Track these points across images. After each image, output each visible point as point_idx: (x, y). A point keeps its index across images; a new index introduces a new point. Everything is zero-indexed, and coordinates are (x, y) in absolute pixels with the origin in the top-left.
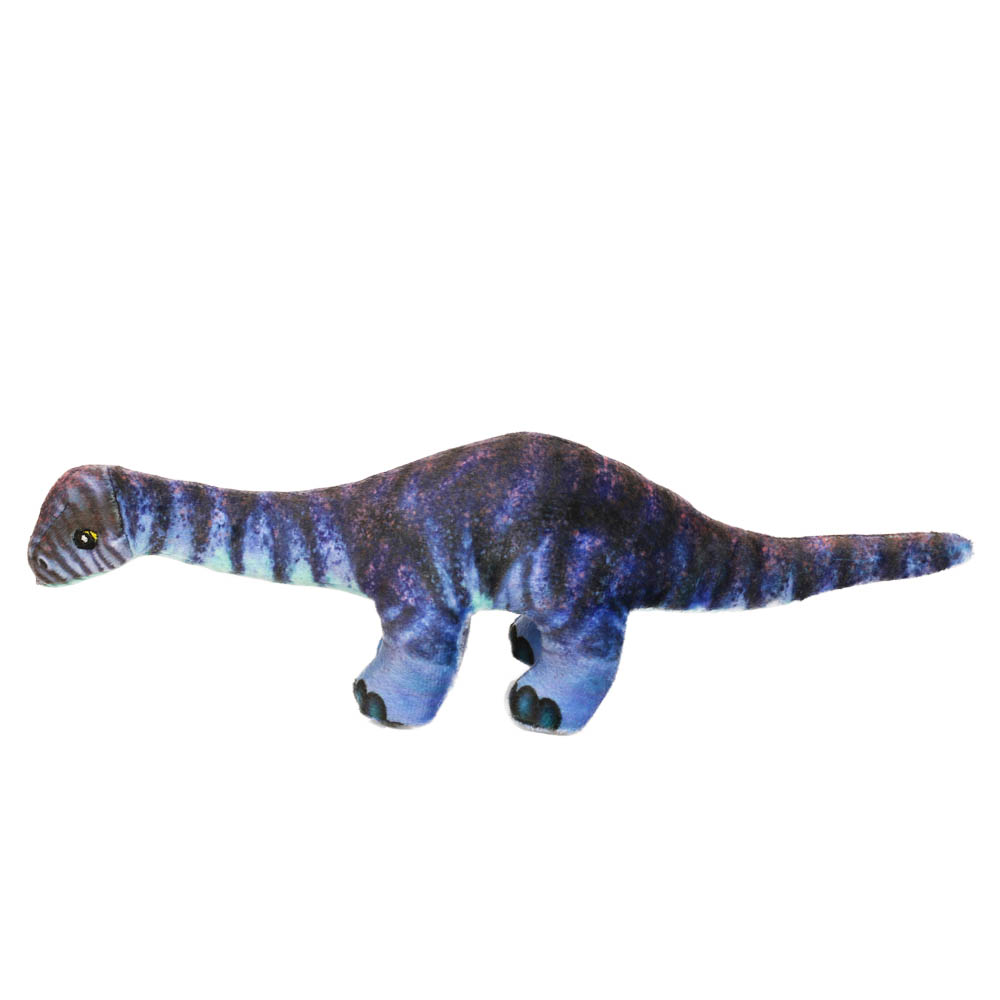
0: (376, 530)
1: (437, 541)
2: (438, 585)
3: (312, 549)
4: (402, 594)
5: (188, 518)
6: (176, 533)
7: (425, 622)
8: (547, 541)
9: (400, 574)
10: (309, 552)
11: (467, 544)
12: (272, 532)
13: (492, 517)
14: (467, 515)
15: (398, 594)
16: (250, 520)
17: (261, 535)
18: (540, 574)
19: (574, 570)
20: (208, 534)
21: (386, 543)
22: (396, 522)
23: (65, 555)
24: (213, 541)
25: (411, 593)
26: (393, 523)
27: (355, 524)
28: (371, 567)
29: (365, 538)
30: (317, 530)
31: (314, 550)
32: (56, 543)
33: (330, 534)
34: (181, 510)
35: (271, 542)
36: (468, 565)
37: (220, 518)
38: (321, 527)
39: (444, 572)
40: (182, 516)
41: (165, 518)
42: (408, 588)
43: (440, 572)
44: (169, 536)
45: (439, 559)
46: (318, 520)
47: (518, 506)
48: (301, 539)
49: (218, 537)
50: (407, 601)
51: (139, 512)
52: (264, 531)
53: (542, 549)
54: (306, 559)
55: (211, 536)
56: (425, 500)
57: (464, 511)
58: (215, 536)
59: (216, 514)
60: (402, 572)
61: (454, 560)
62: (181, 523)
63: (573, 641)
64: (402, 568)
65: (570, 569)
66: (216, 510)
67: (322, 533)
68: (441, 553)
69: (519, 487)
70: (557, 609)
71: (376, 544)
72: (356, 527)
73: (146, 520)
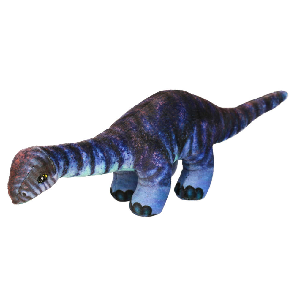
0: (142, 142)
1: (165, 139)
2: (168, 156)
3: (119, 156)
4: (156, 163)
5: (74, 158)
6: (71, 166)
7: (165, 172)
8: (195, 128)
9: (154, 156)
10: (118, 158)
11: (174, 138)
12: (104, 155)
13: (178, 125)
14: (171, 126)
15: (154, 164)
16: (94, 152)
17: (100, 157)
18: (196, 141)
19: (203, 136)
20: (83, 162)
21: (147, 146)
22: (148, 137)
23: (34, 187)
24: (85, 164)
25: (160, 162)
26: (147, 137)
27: (133, 142)
28: (142, 157)
29: (138, 146)
30: (119, 149)
31: (120, 157)
32: (30, 184)
33: (124, 148)
34: (71, 156)
35: (104, 158)
36: (175, 145)
37: (84, 155)
38: (121, 147)
39: (170, 150)
40: (72, 158)
41: (67, 161)
42: (158, 160)
43: (168, 151)
44: (69, 167)
45: (167, 146)
46: (118, 145)
47: (184, 118)
48: (115, 154)
49: (86, 162)
50: (159, 165)
51: (59, 161)
52: (101, 155)
53: (195, 132)
54: (117, 161)
55: (84, 163)
56: (154, 125)
57: (169, 125)
58: (85, 162)
59: (82, 153)
60: (155, 155)
61: (172, 145)
62: (73, 161)
63: (205, 163)
64: (155, 153)
65: (202, 137)
66: (82, 152)
67: (121, 149)
68: (167, 144)
69: (181, 111)
70: (201, 153)
71: (143, 147)
72: (134, 143)
73: (62, 164)
